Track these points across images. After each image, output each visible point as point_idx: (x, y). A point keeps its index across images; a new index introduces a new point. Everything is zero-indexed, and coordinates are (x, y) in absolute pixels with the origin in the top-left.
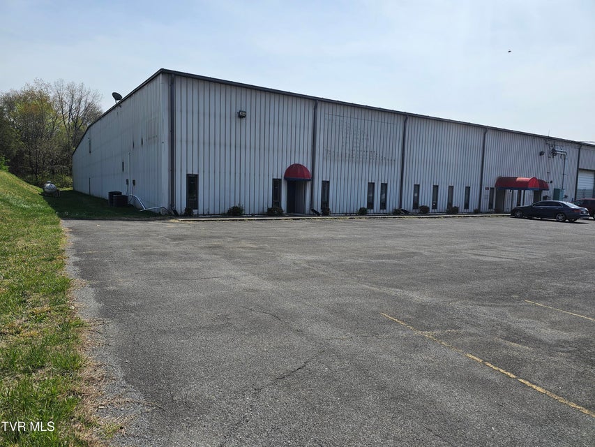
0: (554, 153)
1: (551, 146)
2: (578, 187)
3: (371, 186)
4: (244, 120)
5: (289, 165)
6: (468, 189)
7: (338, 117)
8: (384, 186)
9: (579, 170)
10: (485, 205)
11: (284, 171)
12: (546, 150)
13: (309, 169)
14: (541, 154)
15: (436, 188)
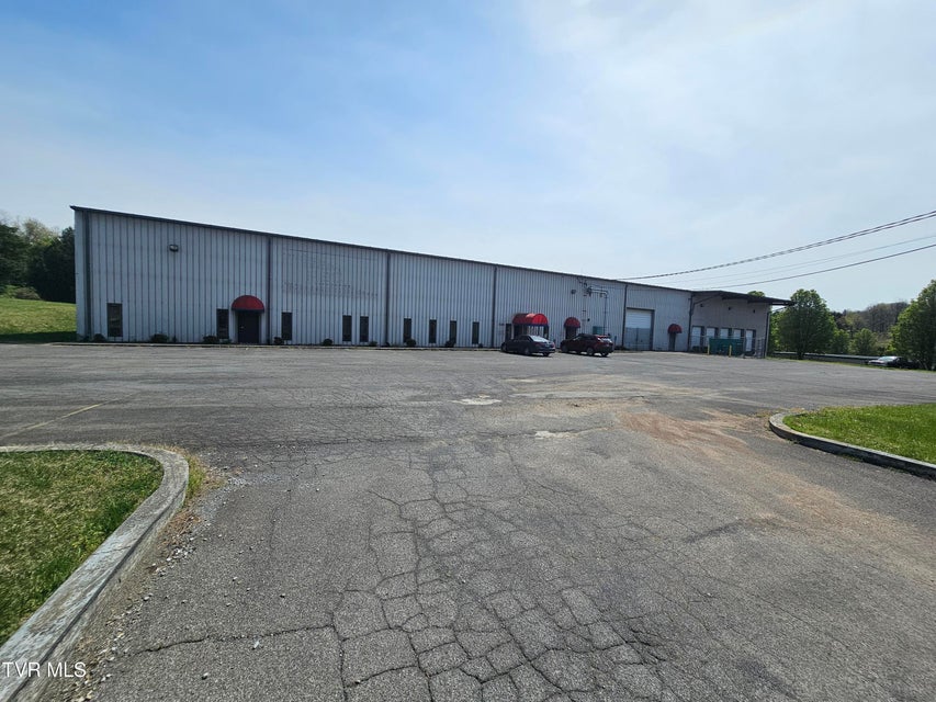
0: (589, 292)
1: (585, 285)
2: (627, 326)
3: (347, 320)
4: (178, 254)
5: (237, 296)
6: (476, 325)
7: (300, 254)
8: (364, 321)
9: (626, 309)
10: (500, 339)
11: (231, 302)
12: (580, 289)
13: (264, 302)
14: (573, 292)
15: (433, 323)
